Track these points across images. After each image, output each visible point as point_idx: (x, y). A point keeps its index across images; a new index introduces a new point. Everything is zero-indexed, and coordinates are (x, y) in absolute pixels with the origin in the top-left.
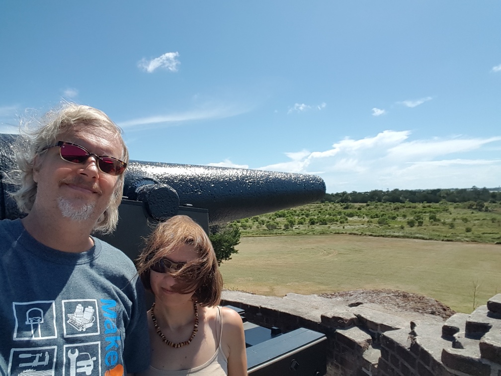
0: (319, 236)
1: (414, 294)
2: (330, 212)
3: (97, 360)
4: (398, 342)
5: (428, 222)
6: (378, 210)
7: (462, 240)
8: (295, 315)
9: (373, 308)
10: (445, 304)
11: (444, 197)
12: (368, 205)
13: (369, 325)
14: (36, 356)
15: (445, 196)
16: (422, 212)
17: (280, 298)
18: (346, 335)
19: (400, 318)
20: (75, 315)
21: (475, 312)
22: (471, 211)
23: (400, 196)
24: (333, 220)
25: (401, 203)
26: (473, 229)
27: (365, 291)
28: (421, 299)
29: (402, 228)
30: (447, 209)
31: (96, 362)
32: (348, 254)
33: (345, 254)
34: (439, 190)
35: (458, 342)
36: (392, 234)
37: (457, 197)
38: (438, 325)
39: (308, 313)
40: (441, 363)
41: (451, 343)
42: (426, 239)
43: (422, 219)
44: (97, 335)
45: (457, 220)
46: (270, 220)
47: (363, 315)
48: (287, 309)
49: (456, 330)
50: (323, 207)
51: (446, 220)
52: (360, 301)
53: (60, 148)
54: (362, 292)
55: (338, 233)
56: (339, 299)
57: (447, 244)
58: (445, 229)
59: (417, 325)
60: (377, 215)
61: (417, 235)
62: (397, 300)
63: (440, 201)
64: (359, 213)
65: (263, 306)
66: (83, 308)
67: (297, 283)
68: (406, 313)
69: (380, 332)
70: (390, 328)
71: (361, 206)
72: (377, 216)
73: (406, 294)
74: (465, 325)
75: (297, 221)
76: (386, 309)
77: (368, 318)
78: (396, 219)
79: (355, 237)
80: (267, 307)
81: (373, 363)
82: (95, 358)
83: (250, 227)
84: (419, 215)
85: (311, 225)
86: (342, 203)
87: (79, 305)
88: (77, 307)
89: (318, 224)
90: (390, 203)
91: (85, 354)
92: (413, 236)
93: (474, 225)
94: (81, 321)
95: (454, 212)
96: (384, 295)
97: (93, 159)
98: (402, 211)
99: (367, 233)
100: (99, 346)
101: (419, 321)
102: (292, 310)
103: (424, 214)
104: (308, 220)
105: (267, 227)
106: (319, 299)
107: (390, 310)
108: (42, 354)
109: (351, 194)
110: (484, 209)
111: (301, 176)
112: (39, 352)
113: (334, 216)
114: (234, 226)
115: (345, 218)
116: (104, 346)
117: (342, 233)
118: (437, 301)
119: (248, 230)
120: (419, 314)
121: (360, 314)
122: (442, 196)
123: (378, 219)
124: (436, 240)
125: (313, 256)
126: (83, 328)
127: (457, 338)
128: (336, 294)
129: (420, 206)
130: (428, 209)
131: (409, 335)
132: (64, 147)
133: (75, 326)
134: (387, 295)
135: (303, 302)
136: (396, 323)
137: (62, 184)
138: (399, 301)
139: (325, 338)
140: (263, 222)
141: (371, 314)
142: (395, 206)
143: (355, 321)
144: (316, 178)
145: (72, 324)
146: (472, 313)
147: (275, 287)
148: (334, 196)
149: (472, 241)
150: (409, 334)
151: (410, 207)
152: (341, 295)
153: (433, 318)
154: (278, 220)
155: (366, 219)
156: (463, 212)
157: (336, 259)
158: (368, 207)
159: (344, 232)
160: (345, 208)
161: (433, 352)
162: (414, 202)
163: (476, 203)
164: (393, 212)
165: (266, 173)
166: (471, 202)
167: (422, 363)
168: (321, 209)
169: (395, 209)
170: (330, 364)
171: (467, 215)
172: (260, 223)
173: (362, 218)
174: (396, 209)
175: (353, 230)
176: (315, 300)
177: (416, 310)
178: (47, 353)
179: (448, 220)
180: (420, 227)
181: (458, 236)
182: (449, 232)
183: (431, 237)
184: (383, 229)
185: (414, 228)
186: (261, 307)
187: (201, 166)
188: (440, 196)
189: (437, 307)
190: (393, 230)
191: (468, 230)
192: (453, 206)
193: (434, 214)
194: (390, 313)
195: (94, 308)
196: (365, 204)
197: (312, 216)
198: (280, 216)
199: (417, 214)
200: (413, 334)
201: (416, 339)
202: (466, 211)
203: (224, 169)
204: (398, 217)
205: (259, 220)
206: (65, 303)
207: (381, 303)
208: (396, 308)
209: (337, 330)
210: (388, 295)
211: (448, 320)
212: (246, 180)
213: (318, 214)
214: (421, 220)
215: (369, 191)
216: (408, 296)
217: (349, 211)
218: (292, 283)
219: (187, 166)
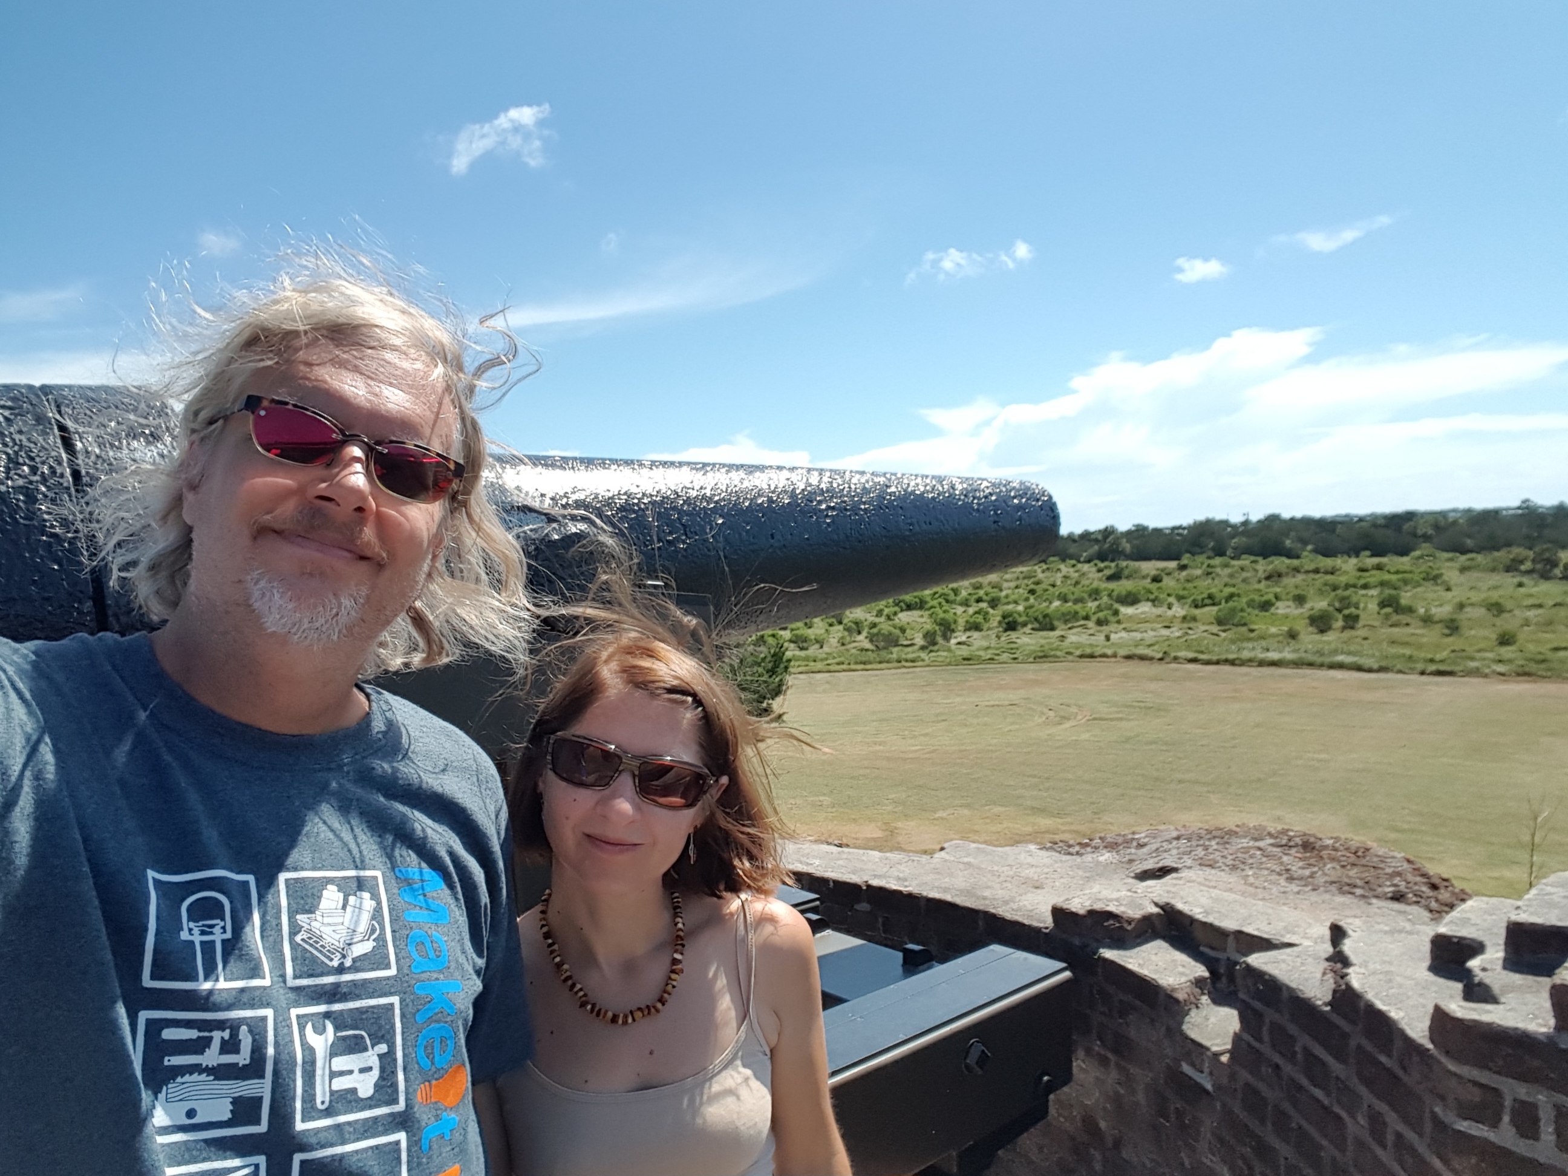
0: (1033, 666)
1: (1337, 839)
2: (1064, 590)
3: (391, 1051)
4: (1293, 985)
5: (1376, 616)
6: (1216, 582)
7: (1487, 671)
8: (973, 906)
9: (1213, 884)
10: (1434, 869)
11: (1426, 538)
12: (1183, 568)
13: (1199, 934)
14: (211, 1038)
15: (1430, 532)
16: (1354, 586)
17: (925, 858)
18: (1130, 966)
19: (1297, 913)
20: (319, 918)
21: (1534, 891)
22: (1516, 580)
23: (1287, 536)
24: (1075, 616)
25: (1289, 557)
26: (1523, 635)
27: (1183, 832)
28: (1360, 854)
29: (1293, 635)
30: (1436, 572)
31: (387, 1061)
32: (1121, 719)
33: (1112, 720)
34: (1410, 516)
35: (1481, 984)
36: (1263, 656)
37: (1469, 537)
38: (1418, 933)
39: (1012, 900)
40: (1430, 1046)
41: (1459, 986)
42: (1370, 670)
43: (1357, 608)
44: (388, 978)
45: (1468, 609)
46: (877, 620)
47: (1180, 906)
48: (946, 890)
49: (1475, 948)
50: (1040, 576)
51: (1434, 610)
52: (1168, 862)
53: (251, 417)
54: (1175, 834)
55: (1092, 656)
56: (1106, 857)
57: (1437, 684)
58: (1430, 636)
59: (1350, 932)
60: (1210, 597)
61: (1340, 658)
62: (1285, 859)
63: (1414, 550)
64: (1156, 594)
65: (875, 882)
66: (341, 895)
67: (966, 812)
68: (1314, 897)
69: (1235, 956)
70: (1265, 944)
71: (1163, 570)
72: (1212, 600)
73: (1312, 840)
74: (1503, 933)
75: (961, 622)
76: (1251, 885)
77: (1197, 912)
78: (1273, 610)
79: (1143, 668)
80: (887, 886)
81: (1214, 1049)
82: (383, 1048)
83: (817, 641)
84: (1347, 593)
85: (1006, 630)
86: (1103, 561)
87: (329, 887)
88: (325, 892)
89: (1027, 629)
90: (1252, 558)
91: (355, 1036)
92: (1327, 660)
93: (1527, 622)
94: (337, 937)
95: (1461, 585)
96: (1245, 842)
97: (357, 451)
98: (1289, 581)
99: (1182, 654)
100: (397, 1012)
101: (1357, 922)
102: (961, 891)
103: (1363, 592)
104: (996, 616)
105: (871, 641)
106: (1045, 858)
107: (1264, 888)
108: (228, 1031)
109: (1129, 533)
110: (1557, 572)
111: (985, 484)
112: (220, 1025)
113: (1076, 602)
114: (771, 640)
115: (1110, 607)
116: (411, 1009)
117: (1104, 656)
118: (1409, 861)
119: (813, 650)
120: (1355, 901)
121: (1173, 902)
122: (1420, 532)
123: (1215, 608)
124: (1400, 672)
125: (1012, 727)
126: (344, 957)
127: (1477, 971)
128: (1093, 843)
129: (1348, 565)
130: (1375, 577)
131: (1327, 964)
132: (262, 413)
133: (321, 952)
134: (1251, 843)
135: (996, 868)
136: (1285, 928)
137: (262, 532)
138: (1292, 860)
139: (1067, 974)
140: (857, 627)
141: (1204, 901)
142: (1271, 567)
143: (1157, 923)
144: (1028, 488)
145: (311, 945)
146: (1526, 897)
147: (899, 824)
148: (1074, 541)
149: (1519, 675)
150: (1328, 960)
151: (1316, 571)
152: (1112, 846)
153: (1400, 912)
154: (904, 617)
155: (1179, 611)
156: (1491, 583)
157: (1085, 736)
158: (1184, 573)
159: (1109, 652)
160: (1110, 578)
161: (1402, 1014)
162: (1327, 553)
163: (1531, 554)
164: (1262, 586)
165: (877, 480)
166: (1517, 551)
167: (1368, 1046)
168: (1037, 583)
169: (1268, 578)
170: (1081, 1053)
171: (1501, 592)
172: (848, 629)
173: (1164, 609)
174: (1274, 576)
175: (1136, 646)
176: (1030, 860)
177: (1346, 888)
178: (244, 1028)
179: (1439, 610)
180: (1348, 633)
181: (1472, 659)
182: (1444, 648)
183: (1384, 664)
184: (1233, 642)
185: (1330, 637)
186: (869, 886)
187: (681, 464)
188: (1415, 535)
189: (1410, 877)
190: (1264, 643)
191: (1505, 640)
192: (1457, 565)
193: (1393, 592)
194: (1263, 899)
195: (375, 897)
196: (1173, 564)
197: (1008, 603)
198: (909, 607)
199: (1339, 592)
200: (1339, 959)
201: (1347, 975)
202: (1496, 579)
203: (751, 469)
204: (1279, 604)
205: (845, 621)
206: (287, 880)
207: (1234, 868)
208: (1283, 882)
209: (1101, 950)
210: (1257, 844)
211: (1448, 918)
212: (820, 502)
213: (1027, 599)
214: (1352, 610)
215: (1185, 523)
216: (1317, 846)
217: (1123, 586)
218: (950, 811)
219: (641, 465)
